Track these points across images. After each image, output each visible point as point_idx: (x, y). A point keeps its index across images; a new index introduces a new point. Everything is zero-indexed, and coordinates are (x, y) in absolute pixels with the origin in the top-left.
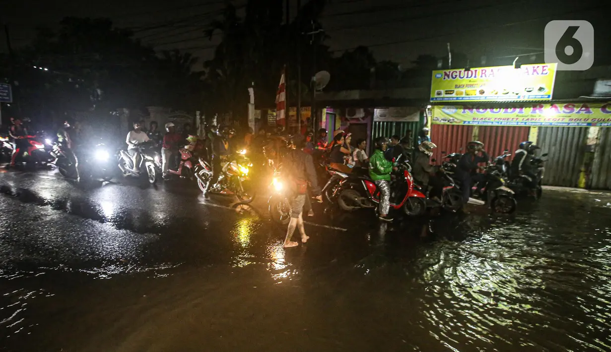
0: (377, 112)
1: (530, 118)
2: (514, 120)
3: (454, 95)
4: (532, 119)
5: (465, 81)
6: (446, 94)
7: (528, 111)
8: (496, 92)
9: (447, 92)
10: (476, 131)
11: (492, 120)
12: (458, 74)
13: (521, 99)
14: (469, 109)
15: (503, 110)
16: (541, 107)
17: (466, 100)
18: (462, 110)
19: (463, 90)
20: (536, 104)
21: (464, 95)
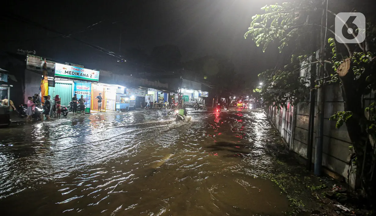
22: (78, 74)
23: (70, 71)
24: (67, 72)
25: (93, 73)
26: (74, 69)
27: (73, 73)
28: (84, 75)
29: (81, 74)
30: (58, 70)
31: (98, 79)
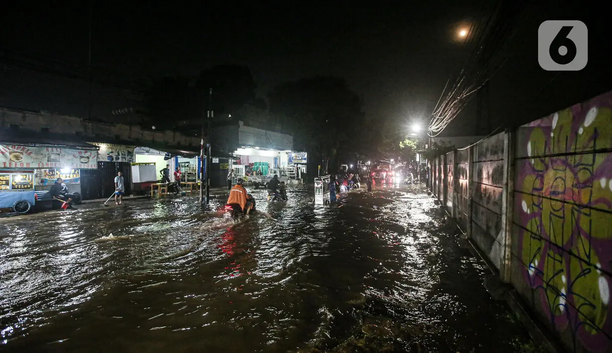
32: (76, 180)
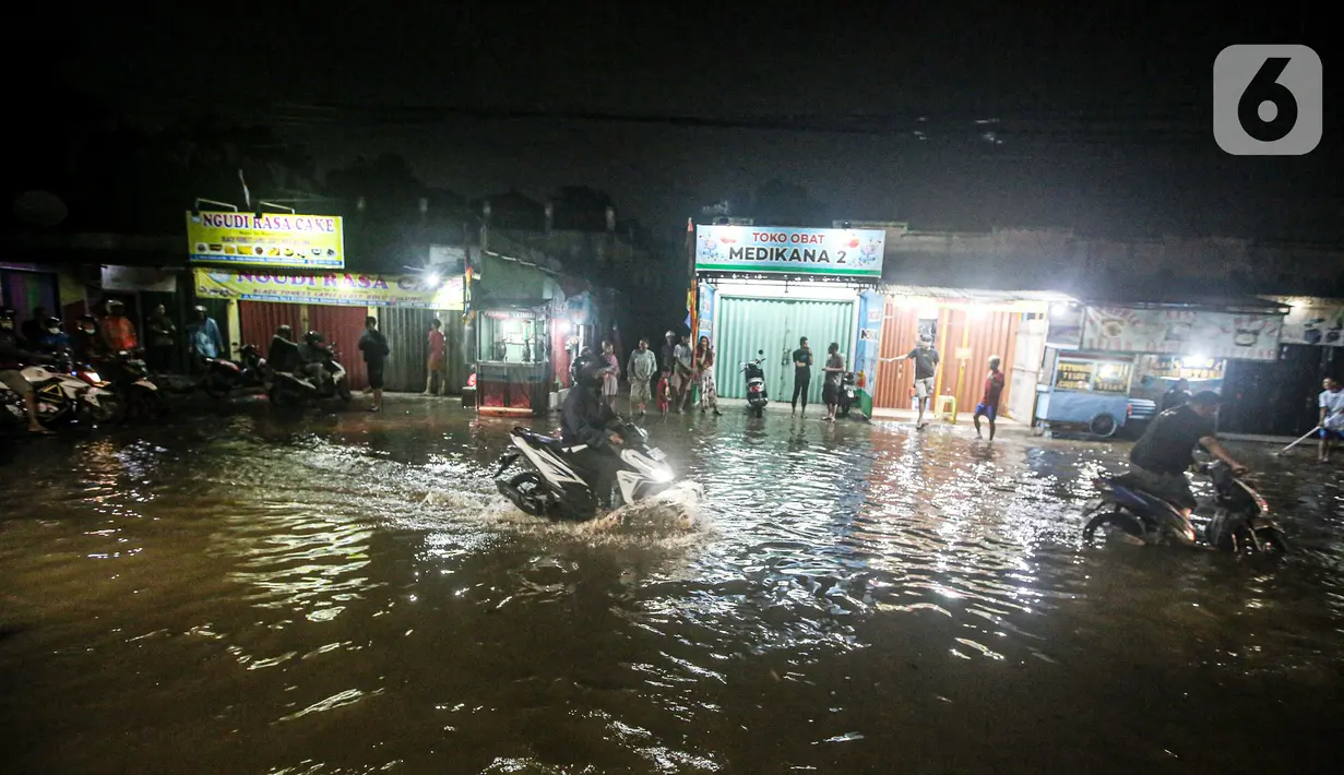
0: (108, 272)
1: (324, 292)
2: (306, 295)
3: (222, 253)
4: (327, 294)
5: (234, 232)
6: (212, 249)
7: (319, 281)
8: (276, 252)
9: (213, 247)
10: (304, 313)
11: (278, 294)
12: (223, 219)
13: (309, 265)
14: (246, 275)
15: (290, 279)
16: (334, 277)
17: (240, 261)
18: (237, 277)
19: (234, 245)
20: (328, 273)
21: (236, 254)
22: (780, 255)
23: (747, 249)
24: (736, 251)
25: (854, 244)
26: (764, 237)
27: (762, 254)
28: (806, 253)
29: (796, 251)
30: (706, 250)
31: (880, 268)
32: (1215, 383)
